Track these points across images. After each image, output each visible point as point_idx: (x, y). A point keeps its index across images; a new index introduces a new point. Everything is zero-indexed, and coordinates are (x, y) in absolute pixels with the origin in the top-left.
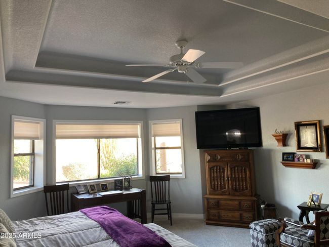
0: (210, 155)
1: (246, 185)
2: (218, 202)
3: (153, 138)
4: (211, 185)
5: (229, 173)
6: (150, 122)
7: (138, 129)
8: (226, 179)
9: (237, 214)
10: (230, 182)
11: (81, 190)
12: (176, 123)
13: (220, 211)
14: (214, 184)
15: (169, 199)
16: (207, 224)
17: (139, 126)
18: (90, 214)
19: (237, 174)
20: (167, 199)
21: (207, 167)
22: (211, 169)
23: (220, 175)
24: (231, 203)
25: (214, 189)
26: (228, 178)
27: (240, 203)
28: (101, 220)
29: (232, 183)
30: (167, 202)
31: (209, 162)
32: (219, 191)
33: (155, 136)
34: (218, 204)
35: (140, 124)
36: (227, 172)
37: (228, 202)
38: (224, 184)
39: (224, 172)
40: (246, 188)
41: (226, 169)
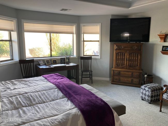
0: (117, 46)
1: (137, 64)
2: (119, 72)
3: (82, 35)
4: (116, 63)
5: (128, 57)
6: (81, 24)
7: (73, 28)
8: (125, 60)
9: (130, 79)
10: (128, 62)
11: (41, 63)
12: (97, 26)
13: (120, 77)
14: (118, 63)
15: (91, 69)
16: (112, 84)
17: (74, 27)
18: (49, 79)
19: (132, 57)
20: (90, 69)
21: (115, 53)
22: (117, 54)
23: (122, 58)
24: (127, 73)
25: (118, 65)
26: (127, 59)
27: (132, 73)
28: (57, 83)
29: (129, 62)
30: (90, 71)
31: (116, 50)
32: (121, 66)
33: (84, 33)
34: (119, 73)
35: (75, 25)
36: (127, 56)
37: (125, 73)
38: (124, 63)
39: (124, 56)
40: (137, 65)
41: (126, 54)
